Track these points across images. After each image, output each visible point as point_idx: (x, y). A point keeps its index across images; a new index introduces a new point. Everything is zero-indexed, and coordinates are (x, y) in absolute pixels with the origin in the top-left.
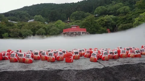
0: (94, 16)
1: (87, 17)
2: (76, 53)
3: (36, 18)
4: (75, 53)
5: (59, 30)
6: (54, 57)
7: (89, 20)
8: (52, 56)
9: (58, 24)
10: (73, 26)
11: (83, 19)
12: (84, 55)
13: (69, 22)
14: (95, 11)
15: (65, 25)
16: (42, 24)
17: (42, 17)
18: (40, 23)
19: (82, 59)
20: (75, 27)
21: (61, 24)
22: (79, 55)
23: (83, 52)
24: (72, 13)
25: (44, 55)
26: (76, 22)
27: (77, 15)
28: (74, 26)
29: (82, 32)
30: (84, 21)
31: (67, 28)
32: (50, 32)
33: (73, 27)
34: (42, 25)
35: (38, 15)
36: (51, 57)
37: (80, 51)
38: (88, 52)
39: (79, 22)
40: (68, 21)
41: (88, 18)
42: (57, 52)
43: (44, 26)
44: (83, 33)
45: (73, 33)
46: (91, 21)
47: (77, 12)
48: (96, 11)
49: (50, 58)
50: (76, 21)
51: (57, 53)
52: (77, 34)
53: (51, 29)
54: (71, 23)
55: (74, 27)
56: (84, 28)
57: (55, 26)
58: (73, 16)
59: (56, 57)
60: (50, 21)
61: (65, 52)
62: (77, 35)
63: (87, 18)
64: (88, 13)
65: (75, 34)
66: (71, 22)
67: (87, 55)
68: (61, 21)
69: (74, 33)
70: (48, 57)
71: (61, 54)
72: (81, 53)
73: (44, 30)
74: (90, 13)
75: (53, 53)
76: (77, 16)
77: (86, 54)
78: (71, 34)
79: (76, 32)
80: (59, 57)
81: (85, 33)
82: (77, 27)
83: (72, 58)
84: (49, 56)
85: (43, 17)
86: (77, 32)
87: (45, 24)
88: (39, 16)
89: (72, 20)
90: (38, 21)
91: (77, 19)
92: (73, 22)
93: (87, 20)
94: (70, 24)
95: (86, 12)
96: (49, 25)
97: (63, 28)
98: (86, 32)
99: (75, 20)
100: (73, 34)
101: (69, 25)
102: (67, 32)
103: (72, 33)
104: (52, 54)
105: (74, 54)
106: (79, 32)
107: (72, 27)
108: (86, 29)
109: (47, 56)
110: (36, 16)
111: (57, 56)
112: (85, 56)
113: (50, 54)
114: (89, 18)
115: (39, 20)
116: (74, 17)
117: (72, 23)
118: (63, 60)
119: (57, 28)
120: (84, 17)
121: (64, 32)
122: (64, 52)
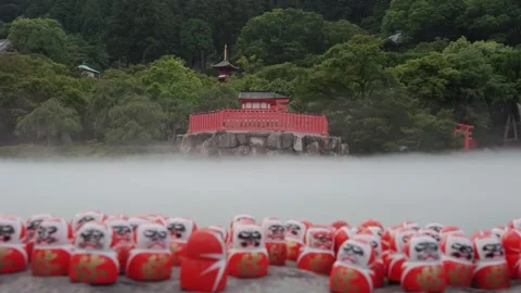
0: (381, 40)
1: (338, 46)
2: (249, 239)
3: (24, 32)
4: (240, 236)
5: (165, 115)
6: (113, 255)
7: (350, 68)
8: (99, 246)
9: (159, 77)
10: (248, 96)
11: (310, 57)
12: (294, 258)
13: (227, 70)
14: (389, 12)
15: (204, 91)
16: (58, 72)
17: (61, 33)
18: (47, 64)
19: (282, 276)
20: (264, 106)
21: (177, 79)
22: (263, 250)
23: (290, 240)
24: (245, 19)
25: (52, 241)
26: (272, 76)
27: (276, 33)
28: (256, 96)
29: (300, 135)
30: (320, 69)
31: (215, 107)
32: (107, 124)
33: (249, 106)
34: (59, 78)
35: (34, 15)
36: (95, 253)
37: (277, 231)
38: (322, 239)
39: (284, 74)
40: (225, 63)
41: (345, 51)
42: (135, 228)
43: (72, 90)
44: (306, 142)
45: (249, 136)
46: (362, 73)
47: (277, 11)
48: (391, 13)
49: (85, 259)
50: (268, 69)
51: (131, 235)
52: (274, 148)
53: (117, 108)
54: (241, 77)
55: (256, 106)
56: (316, 111)
57: (140, 92)
58: (252, 37)
59: (123, 255)
60: (111, 61)
61: (183, 229)
62: (271, 153)
63: (337, 51)
64: (343, 23)
65: (257, 146)
66: (240, 72)
67: (312, 255)
68: (179, 63)
69: (255, 141)
70: (79, 251)
71: (155, 237)
72: (277, 241)
73: (70, 111)
74: (358, 22)
75: (109, 233)
76: (274, 40)
77: (306, 250)
78: (238, 145)
79: (265, 137)
80: (141, 259)
81: (321, 142)
82: (272, 102)
83: (222, 265)
84: (82, 246)
85: (69, 29)
86: (274, 134)
87: (78, 74)
88: (43, 22)
89: (243, 60)
90: (34, 51)
91: (275, 54)
92: (252, 72)
93: (335, 65)
94: (233, 82)
95: (335, 18)
96: (101, 83)
97: (190, 104)
98: (325, 136)
99: (267, 63)
100: (248, 144)
101: (226, 91)
102: (213, 132)
103: (242, 140)
104: (102, 235)
105: (237, 241)
106: (282, 138)
107: (245, 101)
108: (328, 118)
109: (67, 247)
110: (21, 20)
111: (134, 253)
112: (306, 264)
113: (86, 237)
114: (349, 54)
115: (41, 50)
116: (261, 41)
117: (247, 77)
118: (167, 277)
119: (152, 105)
120: (317, 44)
121: (195, 134)
122: (177, 231)
